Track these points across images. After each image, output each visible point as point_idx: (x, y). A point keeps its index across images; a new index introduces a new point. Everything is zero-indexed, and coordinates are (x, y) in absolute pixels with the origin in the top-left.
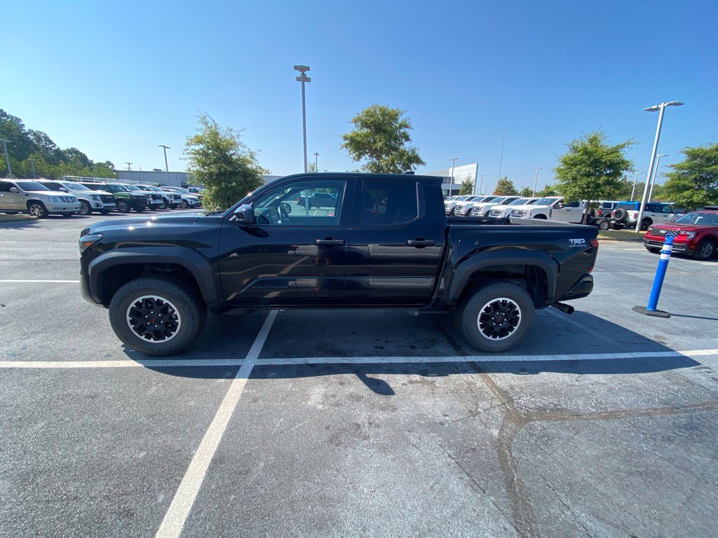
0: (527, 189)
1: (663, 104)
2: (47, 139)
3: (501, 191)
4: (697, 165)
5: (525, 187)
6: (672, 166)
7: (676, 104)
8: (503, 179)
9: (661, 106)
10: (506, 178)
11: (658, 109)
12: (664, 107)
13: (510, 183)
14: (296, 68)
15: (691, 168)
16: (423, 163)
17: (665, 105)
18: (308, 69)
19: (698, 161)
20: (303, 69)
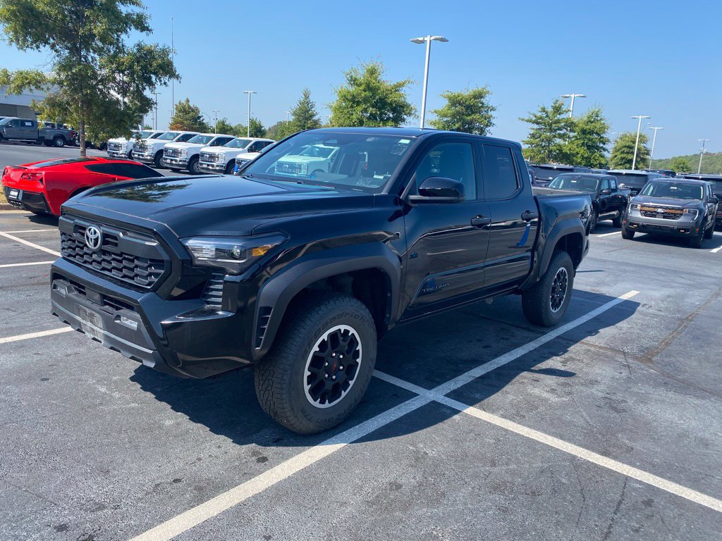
0: (223, 123)
1: (429, 36)
3: (182, 123)
4: (458, 113)
5: (220, 119)
6: (435, 112)
7: (442, 40)
8: (183, 101)
9: (427, 39)
10: (188, 101)
11: (423, 42)
12: (430, 41)
13: (195, 110)
15: (454, 116)
16: (177, 77)
17: (432, 38)
19: (459, 108)
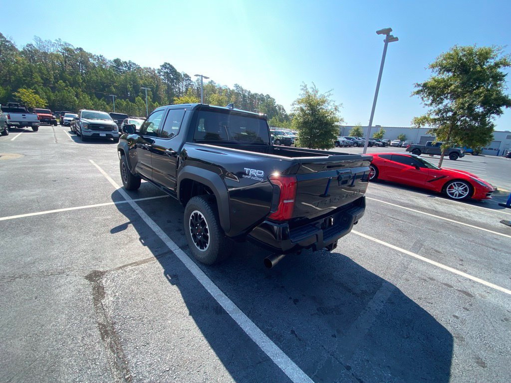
2: (283, 109)
14: (379, 33)
18: (390, 30)
20: (387, 32)
